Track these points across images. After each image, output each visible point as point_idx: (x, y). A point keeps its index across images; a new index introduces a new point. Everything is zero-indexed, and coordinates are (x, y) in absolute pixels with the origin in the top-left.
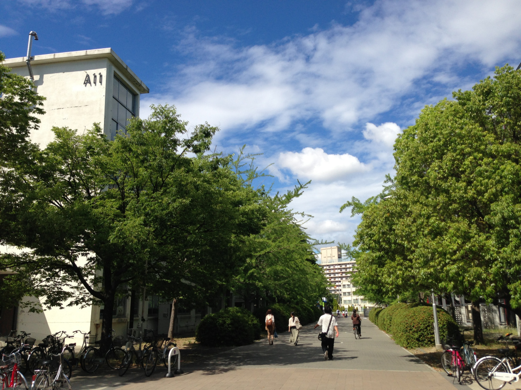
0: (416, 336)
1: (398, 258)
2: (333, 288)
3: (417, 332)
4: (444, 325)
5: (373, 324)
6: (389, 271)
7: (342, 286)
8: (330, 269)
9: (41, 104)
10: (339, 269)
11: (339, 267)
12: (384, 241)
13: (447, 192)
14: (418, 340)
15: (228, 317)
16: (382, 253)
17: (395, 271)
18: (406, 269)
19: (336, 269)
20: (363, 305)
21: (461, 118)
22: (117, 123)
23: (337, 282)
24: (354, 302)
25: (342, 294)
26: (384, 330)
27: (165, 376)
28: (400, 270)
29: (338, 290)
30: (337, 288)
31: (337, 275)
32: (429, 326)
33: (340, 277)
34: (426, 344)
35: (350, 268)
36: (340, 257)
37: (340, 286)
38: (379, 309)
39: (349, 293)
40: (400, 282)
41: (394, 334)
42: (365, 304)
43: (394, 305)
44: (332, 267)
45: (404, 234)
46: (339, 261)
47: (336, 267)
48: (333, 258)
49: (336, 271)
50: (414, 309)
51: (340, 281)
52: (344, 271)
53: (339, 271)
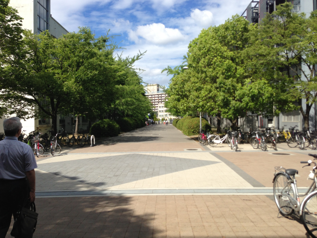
0: (192, 130)
1: (185, 99)
2: (153, 108)
3: (193, 129)
4: (204, 126)
5: (175, 127)
6: (181, 104)
7: (159, 107)
8: (152, 97)
9: (21, 21)
10: (157, 97)
11: (157, 96)
12: (180, 91)
13: (205, 72)
14: (193, 132)
15: (106, 124)
16: (179, 96)
17: (184, 104)
18: (188, 103)
19: (156, 97)
20: (170, 117)
21: (215, 40)
22: (40, 17)
23: (156, 104)
24: (165, 116)
25: (159, 111)
26: (180, 129)
27: (90, 146)
28: (186, 103)
29: (156, 109)
30: (156, 108)
31: (156, 101)
32: (198, 126)
33: (158, 102)
34: (196, 134)
35: (163, 97)
36: (158, 90)
37: (158, 107)
38: (178, 120)
39: (162, 111)
40: (185, 108)
41: (184, 130)
42: (171, 117)
43: (184, 117)
44: (153, 96)
45: (188, 90)
46: (157, 93)
47: (156, 96)
48: (154, 91)
49: (156, 98)
50: (193, 119)
51: (158, 104)
52: (160, 98)
53: (157, 98)
